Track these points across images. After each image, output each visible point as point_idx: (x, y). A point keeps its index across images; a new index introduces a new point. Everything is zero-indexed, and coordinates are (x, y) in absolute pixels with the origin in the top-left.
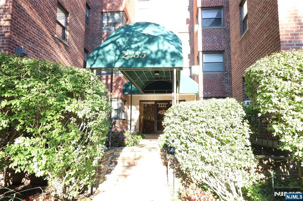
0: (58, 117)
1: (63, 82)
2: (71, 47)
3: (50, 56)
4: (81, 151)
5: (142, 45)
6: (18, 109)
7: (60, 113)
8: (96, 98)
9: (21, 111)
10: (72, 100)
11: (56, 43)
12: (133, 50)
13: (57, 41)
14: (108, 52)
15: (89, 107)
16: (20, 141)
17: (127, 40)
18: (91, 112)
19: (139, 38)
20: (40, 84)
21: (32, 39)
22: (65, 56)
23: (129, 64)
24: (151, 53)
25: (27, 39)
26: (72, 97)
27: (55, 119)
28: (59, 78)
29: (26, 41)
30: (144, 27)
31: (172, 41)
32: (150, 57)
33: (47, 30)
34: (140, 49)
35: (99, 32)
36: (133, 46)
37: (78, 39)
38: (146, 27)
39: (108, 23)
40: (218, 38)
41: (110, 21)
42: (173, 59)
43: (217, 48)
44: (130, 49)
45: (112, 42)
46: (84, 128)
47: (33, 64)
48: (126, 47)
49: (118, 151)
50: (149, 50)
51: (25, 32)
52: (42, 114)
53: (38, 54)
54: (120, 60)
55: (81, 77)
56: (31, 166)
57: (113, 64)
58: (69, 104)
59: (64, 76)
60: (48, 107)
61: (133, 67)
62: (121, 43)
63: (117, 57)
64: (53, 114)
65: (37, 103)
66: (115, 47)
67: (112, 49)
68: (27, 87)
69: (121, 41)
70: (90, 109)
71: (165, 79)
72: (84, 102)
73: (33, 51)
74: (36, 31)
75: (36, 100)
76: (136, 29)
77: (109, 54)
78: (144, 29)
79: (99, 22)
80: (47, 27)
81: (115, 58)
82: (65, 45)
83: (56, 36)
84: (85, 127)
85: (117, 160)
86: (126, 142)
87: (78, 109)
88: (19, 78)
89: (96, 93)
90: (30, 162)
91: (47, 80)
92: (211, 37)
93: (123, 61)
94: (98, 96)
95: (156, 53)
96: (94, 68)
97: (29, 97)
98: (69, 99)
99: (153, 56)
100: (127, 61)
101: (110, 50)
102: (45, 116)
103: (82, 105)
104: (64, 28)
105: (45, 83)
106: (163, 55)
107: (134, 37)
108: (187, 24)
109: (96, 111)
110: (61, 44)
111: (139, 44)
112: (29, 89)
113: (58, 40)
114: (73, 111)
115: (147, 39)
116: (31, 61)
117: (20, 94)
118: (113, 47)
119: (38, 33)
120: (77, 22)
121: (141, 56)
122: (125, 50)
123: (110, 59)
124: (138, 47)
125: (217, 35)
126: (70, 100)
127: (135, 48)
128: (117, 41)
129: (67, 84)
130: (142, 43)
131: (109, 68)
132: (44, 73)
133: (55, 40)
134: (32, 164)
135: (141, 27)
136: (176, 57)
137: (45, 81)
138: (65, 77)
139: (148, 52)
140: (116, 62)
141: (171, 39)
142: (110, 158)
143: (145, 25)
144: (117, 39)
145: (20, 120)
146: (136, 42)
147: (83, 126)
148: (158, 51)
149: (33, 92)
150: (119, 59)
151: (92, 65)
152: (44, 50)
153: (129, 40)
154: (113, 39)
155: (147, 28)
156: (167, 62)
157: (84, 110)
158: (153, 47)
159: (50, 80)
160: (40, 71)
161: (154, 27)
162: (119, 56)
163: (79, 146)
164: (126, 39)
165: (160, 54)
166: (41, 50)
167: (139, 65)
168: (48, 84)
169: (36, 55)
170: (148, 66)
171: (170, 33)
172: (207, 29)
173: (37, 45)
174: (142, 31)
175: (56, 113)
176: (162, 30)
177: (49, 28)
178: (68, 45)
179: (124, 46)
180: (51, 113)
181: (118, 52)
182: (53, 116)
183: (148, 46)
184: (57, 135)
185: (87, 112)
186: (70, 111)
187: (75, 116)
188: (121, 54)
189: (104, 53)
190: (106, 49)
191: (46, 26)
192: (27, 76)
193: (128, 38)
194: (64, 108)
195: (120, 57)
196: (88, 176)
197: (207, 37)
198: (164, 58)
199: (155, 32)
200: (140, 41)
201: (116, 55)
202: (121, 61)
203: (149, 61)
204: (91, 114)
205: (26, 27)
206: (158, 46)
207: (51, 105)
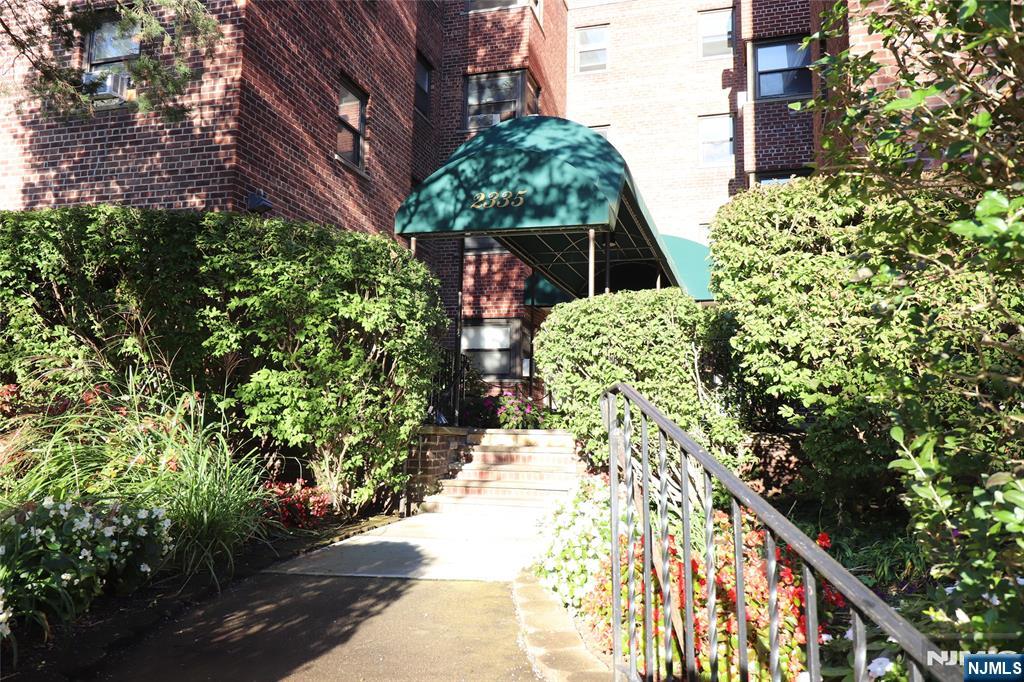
0: (326, 328)
1: (336, 262)
2: (375, 183)
3: (323, 207)
4: (370, 397)
5: (514, 175)
6: (258, 314)
7: (329, 321)
8: (400, 294)
9: (261, 318)
10: (352, 297)
11: (337, 175)
12: (493, 187)
13: (340, 170)
14: (439, 195)
15: (385, 310)
16: (261, 377)
17: (482, 166)
18: (387, 320)
19: (509, 159)
20: (294, 267)
21: (281, 172)
22: (359, 205)
23: (486, 218)
24: (535, 191)
25: (271, 172)
26: (352, 291)
27: (321, 331)
28: (329, 254)
29: (268, 178)
30: (528, 130)
31: (592, 159)
32: (531, 203)
33: (317, 144)
34: (511, 185)
35: (458, 131)
36: (495, 178)
37: (393, 159)
38: (534, 128)
39: (479, 105)
40: (804, 129)
41: (488, 98)
42: (584, 205)
43: (779, 163)
44: (489, 185)
45: (447, 172)
46: (378, 356)
47: (282, 230)
48: (479, 181)
49: (475, 433)
50: (531, 185)
51: (267, 157)
52: (298, 321)
53: (294, 204)
54: (465, 213)
55: (370, 251)
56: (281, 426)
57: (451, 223)
58: (345, 304)
59: (338, 250)
60: (310, 309)
61: (494, 227)
62: (469, 173)
63: (459, 206)
64: (318, 322)
65: (289, 301)
66: (456, 183)
67: (448, 187)
68: (271, 273)
69: (468, 168)
70: (386, 313)
71: (624, 258)
72: (375, 301)
73: (285, 199)
74: (290, 151)
75: (288, 296)
76: (511, 135)
77: (442, 200)
78: (529, 133)
79: (458, 105)
80: (316, 138)
81: (455, 209)
82: (358, 177)
83: (336, 157)
84: (379, 352)
85: (472, 453)
86: (502, 416)
87: (362, 313)
88: (258, 258)
89: (402, 285)
90: (279, 418)
91: (306, 258)
92: (784, 126)
93: (473, 214)
94: (408, 291)
95: (546, 192)
96: (412, 235)
97: (276, 290)
98: (346, 293)
99: (539, 199)
100: (479, 213)
101: (443, 191)
102: (302, 325)
103: (371, 306)
104: (356, 135)
105: (304, 264)
106: (562, 196)
107: (496, 157)
108: (724, 87)
109: (400, 320)
110: (349, 176)
111: (508, 173)
112: (275, 276)
113: (341, 168)
114: (353, 316)
115: (526, 160)
116: (278, 223)
117: (261, 285)
118: (452, 184)
119: (295, 154)
120: (391, 116)
121: (513, 203)
122: (479, 189)
123: (445, 209)
124: (507, 180)
125: (803, 121)
126: (348, 297)
127: (500, 181)
128: (461, 168)
129: (343, 265)
130: (515, 170)
131: (442, 232)
132: (301, 247)
133: (335, 168)
134: (283, 422)
135: (523, 131)
136: (591, 200)
137: (303, 261)
138: (340, 253)
139: (528, 191)
140: (456, 215)
141: (590, 155)
142: (454, 445)
143: (533, 125)
144: (460, 163)
145: (260, 335)
146: (502, 169)
147: (377, 351)
148: (551, 186)
149: (282, 282)
150: (462, 209)
151: (404, 227)
152: (311, 194)
153: (486, 165)
154: (451, 165)
155: (537, 132)
156: (569, 211)
157: (374, 316)
158: (540, 179)
159: (312, 259)
160: (294, 243)
161: (555, 126)
162: (464, 203)
163: (366, 386)
164: (479, 163)
165: (554, 194)
166: (302, 196)
167: (508, 222)
168: (308, 267)
169: (290, 208)
170: (528, 223)
171: (593, 139)
172: (773, 103)
173: (293, 185)
174: (522, 139)
175: (323, 321)
176: (574, 134)
177: (320, 140)
178: (369, 178)
179: (476, 180)
180: (314, 320)
181: (462, 195)
182: (317, 326)
183: (528, 177)
184: (325, 361)
185: (381, 320)
186: (347, 316)
187: (359, 327)
188: (469, 198)
189: (429, 198)
190: (436, 187)
191: (313, 136)
192: (273, 253)
193: (483, 161)
194: (337, 312)
195: (467, 205)
196: (392, 460)
197: (772, 128)
198: (563, 202)
199: (554, 140)
200: (510, 167)
201: (457, 200)
202: (469, 215)
203: (529, 212)
204: (388, 324)
205: (268, 144)
206: (550, 175)
207: (313, 305)
